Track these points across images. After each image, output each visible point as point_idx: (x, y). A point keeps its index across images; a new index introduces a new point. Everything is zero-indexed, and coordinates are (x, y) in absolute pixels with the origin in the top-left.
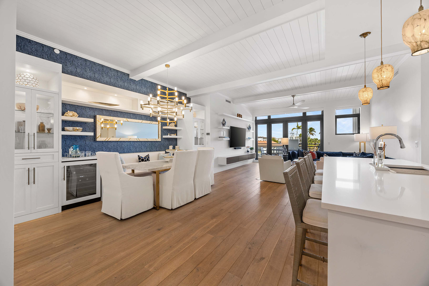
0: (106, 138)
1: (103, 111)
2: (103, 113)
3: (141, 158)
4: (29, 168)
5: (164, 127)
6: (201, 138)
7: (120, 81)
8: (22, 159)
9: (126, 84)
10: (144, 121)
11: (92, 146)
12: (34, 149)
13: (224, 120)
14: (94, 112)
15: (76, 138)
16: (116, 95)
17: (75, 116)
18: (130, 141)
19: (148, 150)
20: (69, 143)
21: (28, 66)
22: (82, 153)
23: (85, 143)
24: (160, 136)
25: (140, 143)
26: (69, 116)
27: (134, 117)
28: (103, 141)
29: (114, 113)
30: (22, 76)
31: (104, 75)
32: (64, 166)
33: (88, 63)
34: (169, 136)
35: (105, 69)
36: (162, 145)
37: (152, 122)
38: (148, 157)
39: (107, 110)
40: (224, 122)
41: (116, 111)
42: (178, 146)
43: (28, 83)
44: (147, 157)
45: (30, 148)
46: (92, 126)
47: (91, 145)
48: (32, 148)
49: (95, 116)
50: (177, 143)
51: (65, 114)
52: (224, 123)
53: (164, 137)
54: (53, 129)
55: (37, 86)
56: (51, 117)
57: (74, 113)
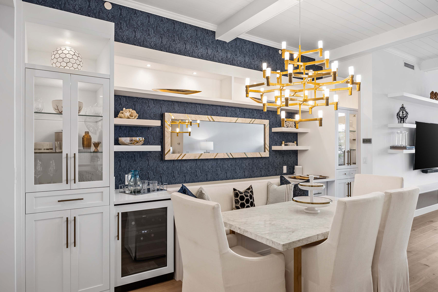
0: (179, 155)
1: (174, 104)
2: (174, 108)
3: (240, 195)
4: (67, 218)
5: (275, 130)
6: (350, 150)
7: (201, 46)
8: (59, 201)
9: (210, 52)
10: (240, 120)
11: (158, 169)
12: (75, 183)
13: (403, 108)
14: (161, 108)
15: (135, 156)
16: (195, 73)
17: (133, 118)
18: (217, 159)
19: (246, 175)
20: (124, 165)
21: (68, 33)
22: (144, 183)
23: (148, 165)
24: (267, 147)
25: (233, 162)
26: (125, 117)
27: (223, 112)
28: (174, 160)
29: (192, 107)
30: (60, 52)
31: (176, 38)
32: (118, 213)
33: (152, 20)
34: (283, 147)
35: (177, 27)
36: (271, 165)
37: (254, 120)
38: (251, 192)
39: (181, 102)
40: (404, 113)
41: (194, 103)
42: (301, 167)
43: (67, 63)
44: (249, 191)
45: (69, 181)
46: (158, 133)
47: (156, 168)
48: (72, 180)
49: (163, 114)
50: (297, 159)
51: (120, 115)
52: (405, 115)
53: (275, 148)
54: (102, 143)
55: (79, 67)
56: (100, 121)
57: (132, 112)
